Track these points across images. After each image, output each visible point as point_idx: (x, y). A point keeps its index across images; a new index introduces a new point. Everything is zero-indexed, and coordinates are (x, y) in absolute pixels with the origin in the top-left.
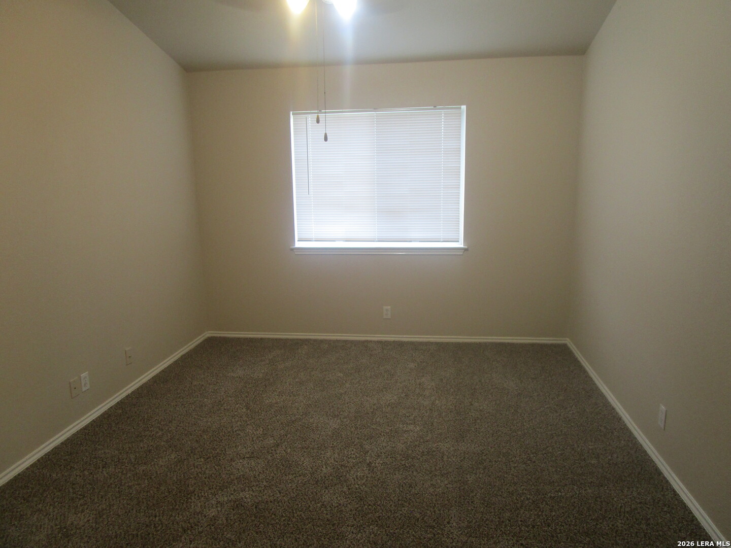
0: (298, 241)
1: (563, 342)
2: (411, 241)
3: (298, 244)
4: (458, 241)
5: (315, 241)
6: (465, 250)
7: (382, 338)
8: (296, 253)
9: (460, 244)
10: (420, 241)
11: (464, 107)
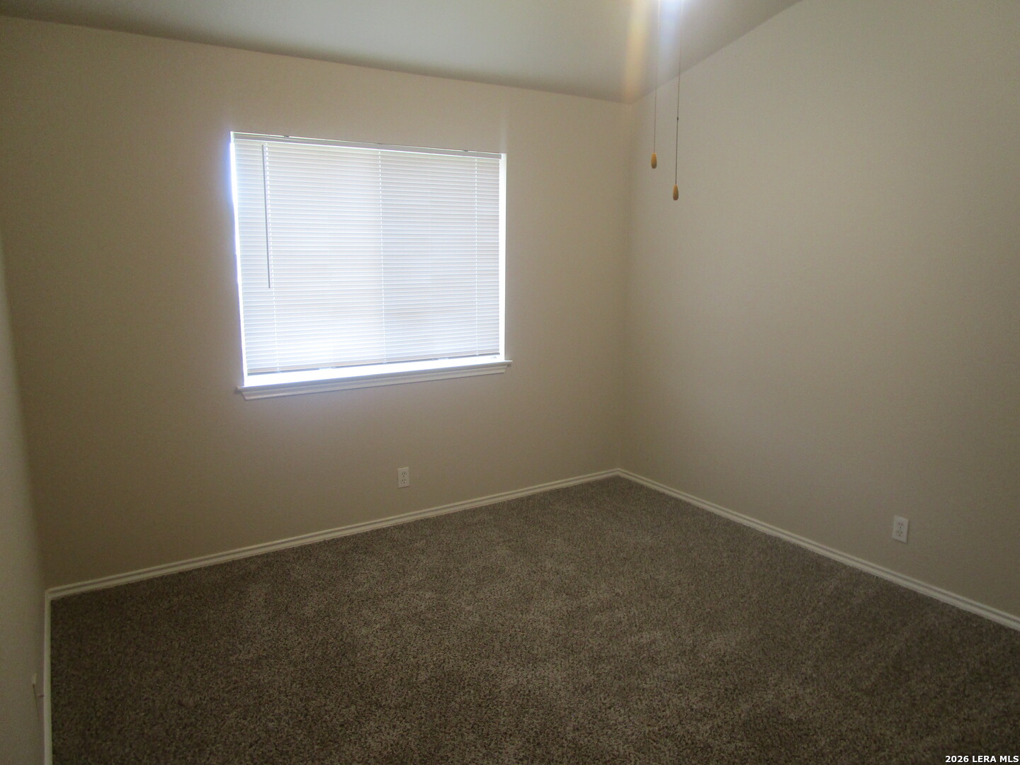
0: (249, 374)
1: (615, 474)
2: (437, 359)
3: (250, 382)
4: (498, 354)
5: (282, 372)
6: (508, 365)
7: (397, 521)
8: (247, 398)
9: (501, 358)
10: (450, 358)
11: (504, 156)
